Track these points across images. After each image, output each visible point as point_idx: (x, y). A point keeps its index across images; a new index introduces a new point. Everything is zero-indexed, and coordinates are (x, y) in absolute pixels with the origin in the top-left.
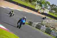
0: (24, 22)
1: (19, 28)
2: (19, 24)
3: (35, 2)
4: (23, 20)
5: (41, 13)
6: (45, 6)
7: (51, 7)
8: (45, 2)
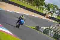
3: (43, 6)
6: (53, 10)
7: (59, 11)
8: (53, 5)
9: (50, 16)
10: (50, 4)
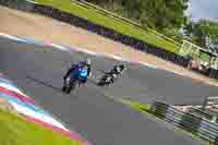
0: (84, 75)
1: (69, 92)
2: (68, 79)
4: (82, 68)
5: (200, 68)
9: (206, 64)
10: (205, 22)
